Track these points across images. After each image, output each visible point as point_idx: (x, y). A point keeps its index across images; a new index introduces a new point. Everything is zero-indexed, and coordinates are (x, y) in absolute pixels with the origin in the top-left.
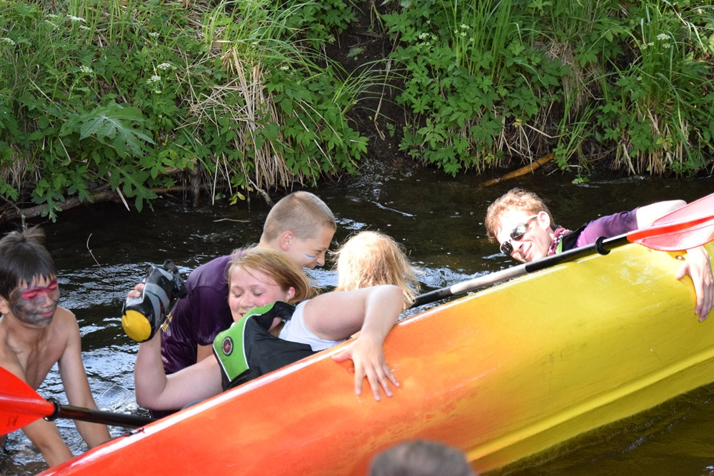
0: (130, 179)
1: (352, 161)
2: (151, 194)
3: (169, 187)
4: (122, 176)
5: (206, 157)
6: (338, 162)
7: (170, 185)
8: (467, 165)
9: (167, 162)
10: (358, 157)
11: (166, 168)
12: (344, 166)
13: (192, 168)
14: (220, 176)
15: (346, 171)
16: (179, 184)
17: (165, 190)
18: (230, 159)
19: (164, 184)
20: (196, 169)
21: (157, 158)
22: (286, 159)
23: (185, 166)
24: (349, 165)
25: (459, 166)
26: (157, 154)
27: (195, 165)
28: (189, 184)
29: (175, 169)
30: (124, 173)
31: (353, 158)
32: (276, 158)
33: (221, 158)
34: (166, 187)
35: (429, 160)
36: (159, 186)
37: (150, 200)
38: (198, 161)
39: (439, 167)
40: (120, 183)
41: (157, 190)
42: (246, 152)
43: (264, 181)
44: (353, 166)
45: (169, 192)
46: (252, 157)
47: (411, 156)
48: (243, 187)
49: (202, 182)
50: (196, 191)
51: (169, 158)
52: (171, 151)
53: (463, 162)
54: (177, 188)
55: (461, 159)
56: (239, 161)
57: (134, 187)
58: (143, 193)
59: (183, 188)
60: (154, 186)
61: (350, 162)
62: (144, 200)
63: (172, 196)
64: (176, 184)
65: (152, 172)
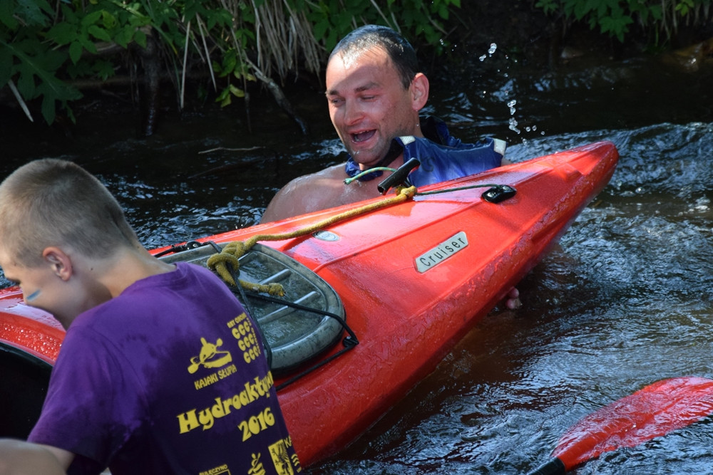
0: (31, 66)
1: (435, 23)
2: (71, 92)
3: (105, 78)
4: (16, 60)
5: (168, 22)
6: (409, 25)
7: (106, 74)
8: (642, 21)
9: (99, 33)
10: (445, 14)
11: (97, 45)
12: (419, 30)
13: (143, 43)
14: (193, 55)
15: (425, 40)
16: (124, 72)
17: (99, 84)
18: (212, 26)
19: (96, 72)
20: (150, 44)
21: (80, 26)
22: (314, 23)
23: (129, 41)
24: (428, 30)
25: (629, 20)
26: (80, 18)
27: (148, 37)
28: (141, 71)
29: (113, 45)
30: (20, 54)
31: (436, 16)
32: (293, 21)
33: (194, 25)
34: (101, 79)
35: (573, 16)
36: (87, 77)
37: (69, 102)
38: (154, 30)
39: (592, 26)
40: (13, 72)
41: (84, 84)
42: (239, 11)
43: (274, 63)
44: (437, 31)
45: (105, 87)
46: (251, 21)
47: (542, 8)
48: (237, 75)
49: (164, 68)
50: (153, 84)
51: (101, 26)
52: (105, 13)
53: (635, 16)
54: (121, 80)
55: (632, 10)
56: (228, 28)
57: (38, 80)
58: (55, 89)
59: (132, 78)
60: (79, 77)
61: (431, 24)
62: (58, 103)
63: (112, 93)
64: (118, 73)
65: (71, 50)
